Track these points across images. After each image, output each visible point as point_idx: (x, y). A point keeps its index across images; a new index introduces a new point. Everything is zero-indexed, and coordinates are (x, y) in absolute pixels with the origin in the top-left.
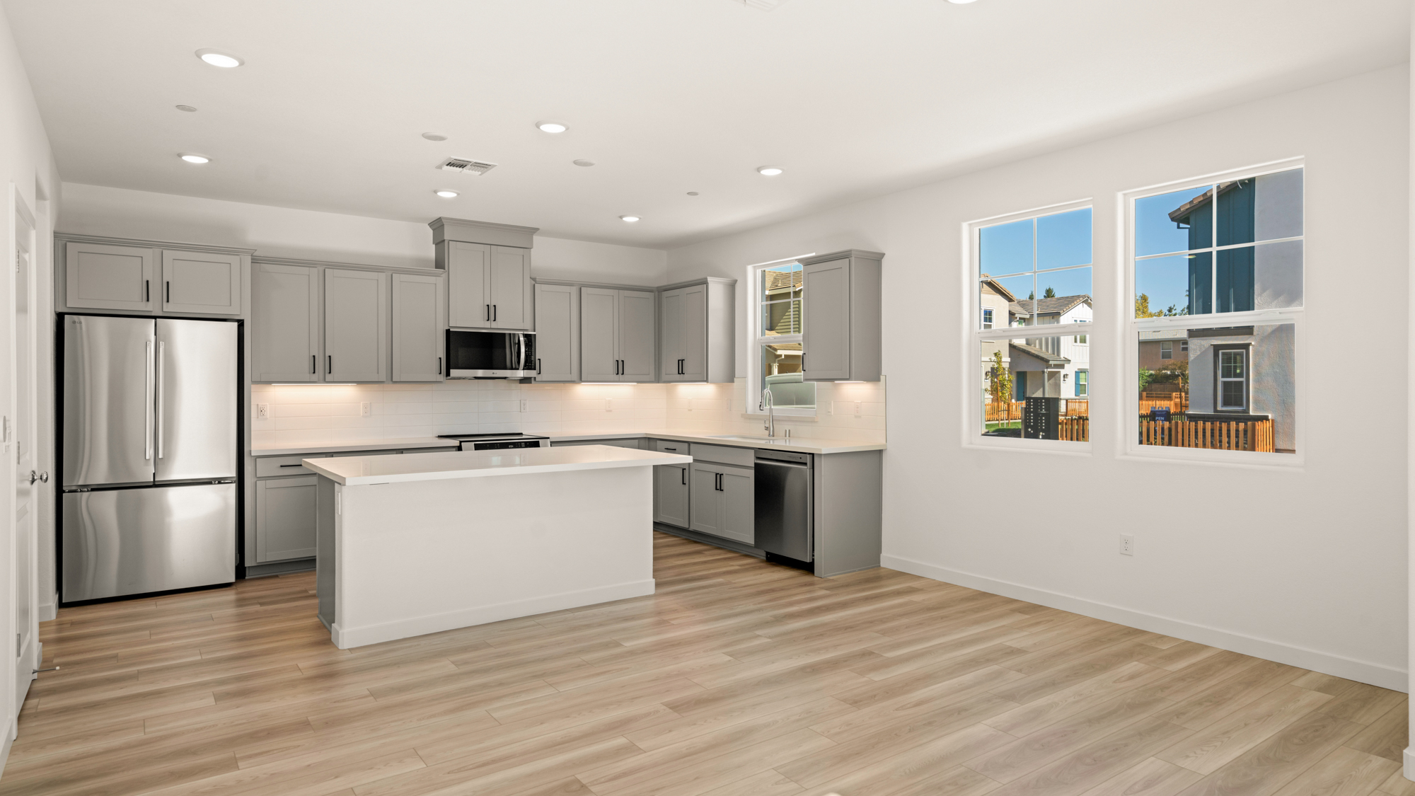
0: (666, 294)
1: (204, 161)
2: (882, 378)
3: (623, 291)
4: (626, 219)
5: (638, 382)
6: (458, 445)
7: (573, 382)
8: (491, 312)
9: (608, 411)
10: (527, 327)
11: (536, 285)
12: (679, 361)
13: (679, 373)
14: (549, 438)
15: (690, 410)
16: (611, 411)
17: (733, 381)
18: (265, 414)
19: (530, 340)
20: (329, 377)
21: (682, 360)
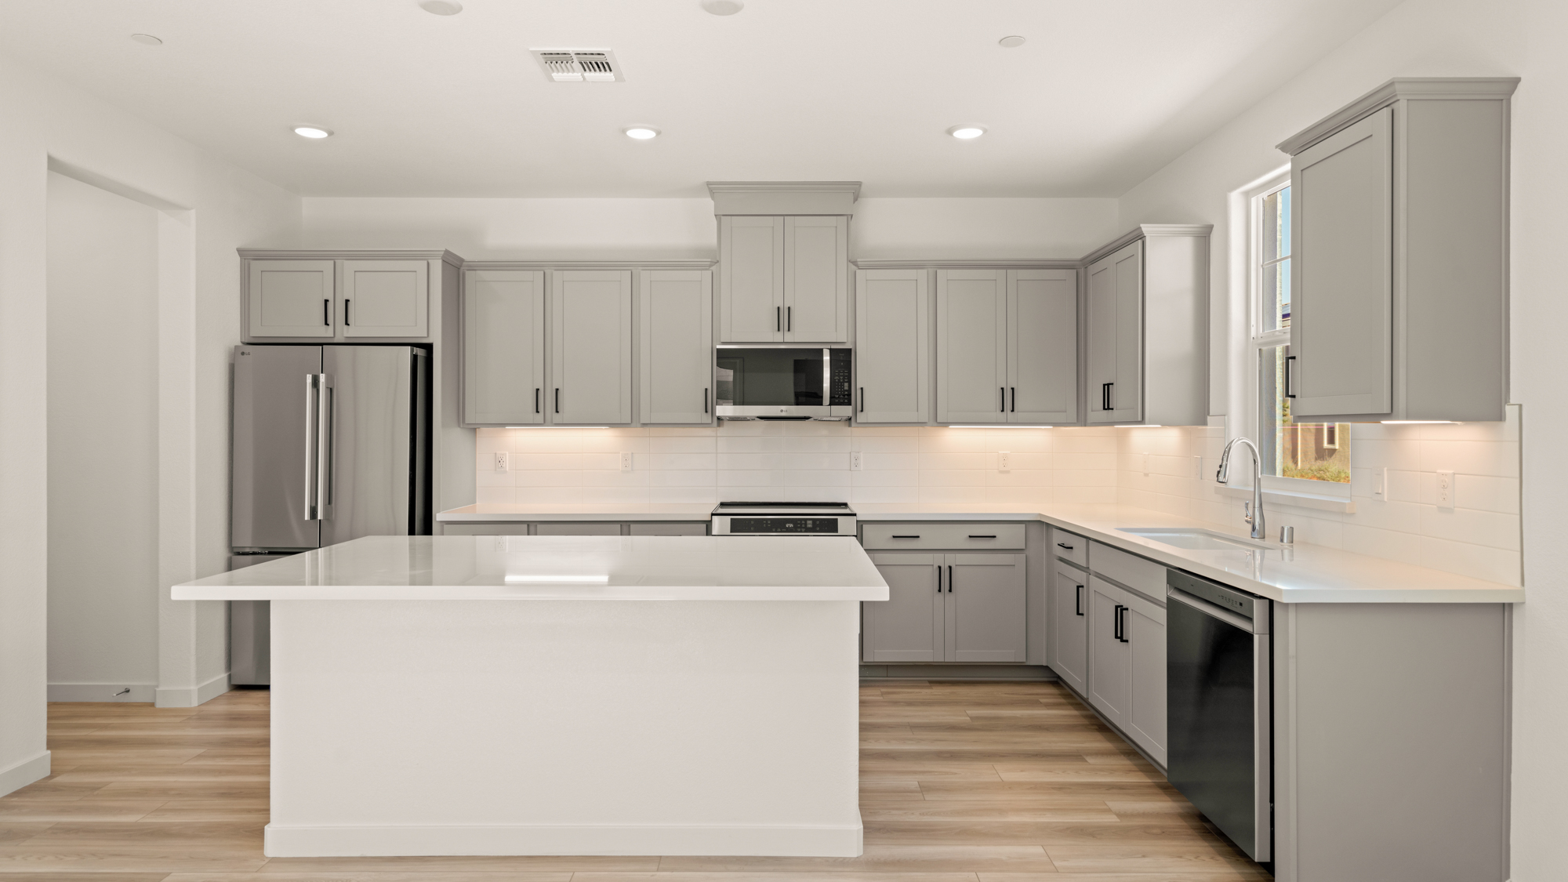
0: (1093, 268)
1: (322, 135)
2: (1511, 411)
3: (1014, 271)
4: (959, 134)
5: (1055, 424)
6: (709, 519)
7: (922, 424)
8: (784, 318)
9: (1002, 472)
10: (840, 337)
11: (858, 271)
12: (1104, 385)
13: (1104, 409)
14: (855, 515)
15: (1146, 475)
16: (1008, 472)
17: (1205, 423)
18: (504, 466)
19: (843, 359)
20: (557, 418)
21: (1108, 385)
